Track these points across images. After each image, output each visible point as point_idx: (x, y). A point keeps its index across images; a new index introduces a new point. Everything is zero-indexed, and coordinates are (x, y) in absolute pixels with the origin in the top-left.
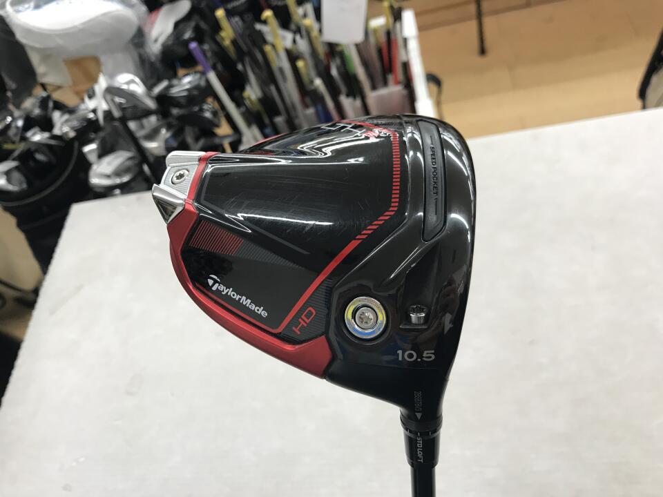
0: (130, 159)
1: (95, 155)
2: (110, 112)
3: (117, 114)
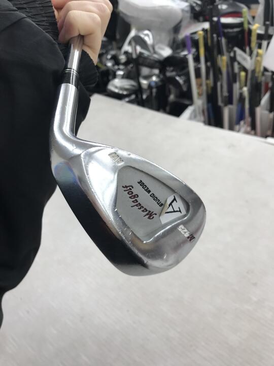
1: (120, 77)
2: (131, 54)
3: (134, 56)
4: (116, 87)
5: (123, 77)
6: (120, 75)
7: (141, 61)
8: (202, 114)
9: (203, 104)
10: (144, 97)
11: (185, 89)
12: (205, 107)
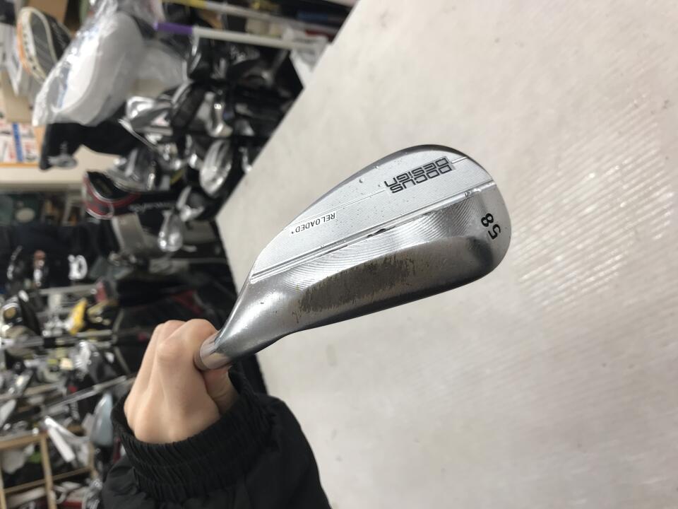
0: (221, 147)
1: (200, 163)
2: (164, 136)
3: (169, 133)
4: (214, 180)
5: (201, 158)
6: (197, 163)
7: (180, 122)
8: (311, 38)
9: (294, 28)
10: (249, 131)
11: (255, 55)
12: (301, 24)
